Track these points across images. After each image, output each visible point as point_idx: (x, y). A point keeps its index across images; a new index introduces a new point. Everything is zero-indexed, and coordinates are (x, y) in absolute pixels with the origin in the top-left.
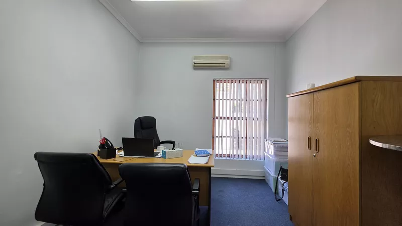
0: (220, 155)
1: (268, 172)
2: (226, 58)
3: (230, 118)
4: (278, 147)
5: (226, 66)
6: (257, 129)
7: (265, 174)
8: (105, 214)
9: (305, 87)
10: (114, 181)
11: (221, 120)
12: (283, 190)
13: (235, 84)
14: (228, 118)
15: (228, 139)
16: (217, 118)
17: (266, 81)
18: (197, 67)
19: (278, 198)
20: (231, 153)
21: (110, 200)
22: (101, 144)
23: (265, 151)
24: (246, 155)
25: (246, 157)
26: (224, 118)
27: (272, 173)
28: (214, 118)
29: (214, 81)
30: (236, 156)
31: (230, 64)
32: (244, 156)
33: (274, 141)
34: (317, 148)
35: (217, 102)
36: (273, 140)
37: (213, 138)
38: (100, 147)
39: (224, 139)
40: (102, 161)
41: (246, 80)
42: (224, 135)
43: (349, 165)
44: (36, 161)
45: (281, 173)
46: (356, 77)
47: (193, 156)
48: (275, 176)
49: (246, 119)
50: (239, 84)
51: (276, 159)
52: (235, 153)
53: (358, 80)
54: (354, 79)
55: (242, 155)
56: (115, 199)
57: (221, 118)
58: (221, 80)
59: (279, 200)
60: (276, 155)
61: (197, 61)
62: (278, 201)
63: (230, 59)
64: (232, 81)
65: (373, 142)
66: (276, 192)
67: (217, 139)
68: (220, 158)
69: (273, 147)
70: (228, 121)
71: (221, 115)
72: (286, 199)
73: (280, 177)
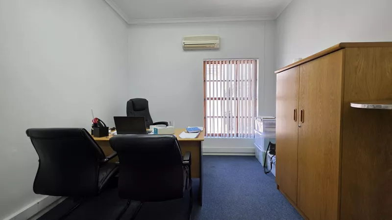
0: (212, 135)
1: (258, 148)
2: (216, 38)
3: (221, 99)
4: (267, 124)
5: (216, 46)
6: (247, 108)
7: (255, 151)
8: (101, 185)
9: (293, 61)
10: (108, 156)
11: (212, 101)
12: (271, 163)
13: (226, 65)
14: (219, 99)
15: (220, 119)
16: (208, 99)
17: (256, 61)
18: (187, 48)
19: (267, 171)
20: (223, 133)
21: (105, 174)
22: (94, 123)
23: (255, 128)
24: (237, 134)
25: (237, 136)
26: (215, 99)
27: (261, 149)
28: (205, 99)
29: (204, 62)
30: (228, 135)
31: (219, 44)
32: (235, 135)
33: (264, 119)
34: (302, 120)
35: (208, 83)
36: (262, 118)
37: (205, 118)
38: (93, 127)
39: (216, 119)
40: (95, 139)
41: (236, 61)
42: (216, 115)
43: (331, 131)
44: (29, 137)
45: (269, 148)
46: (341, 44)
47: (184, 132)
48: (264, 151)
49: (237, 99)
50: (230, 65)
51: (265, 136)
52: (226, 133)
53: (342, 47)
54: (338, 46)
55: (233, 134)
56: (110, 172)
57: (212, 99)
58: (211, 60)
59: (268, 173)
60: (265, 131)
61: (187, 42)
62: (266, 173)
63: (220, 39)
64: (222, 62)
65: (353, 105)
66: (265, 166)
67: (208, 120)
68: (212, 137)
69: (262, 124)
70: (219, 101)
71: (212, 97)
72: (274, 171)
73: (268, 151)
